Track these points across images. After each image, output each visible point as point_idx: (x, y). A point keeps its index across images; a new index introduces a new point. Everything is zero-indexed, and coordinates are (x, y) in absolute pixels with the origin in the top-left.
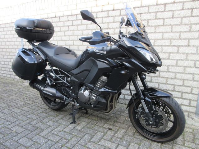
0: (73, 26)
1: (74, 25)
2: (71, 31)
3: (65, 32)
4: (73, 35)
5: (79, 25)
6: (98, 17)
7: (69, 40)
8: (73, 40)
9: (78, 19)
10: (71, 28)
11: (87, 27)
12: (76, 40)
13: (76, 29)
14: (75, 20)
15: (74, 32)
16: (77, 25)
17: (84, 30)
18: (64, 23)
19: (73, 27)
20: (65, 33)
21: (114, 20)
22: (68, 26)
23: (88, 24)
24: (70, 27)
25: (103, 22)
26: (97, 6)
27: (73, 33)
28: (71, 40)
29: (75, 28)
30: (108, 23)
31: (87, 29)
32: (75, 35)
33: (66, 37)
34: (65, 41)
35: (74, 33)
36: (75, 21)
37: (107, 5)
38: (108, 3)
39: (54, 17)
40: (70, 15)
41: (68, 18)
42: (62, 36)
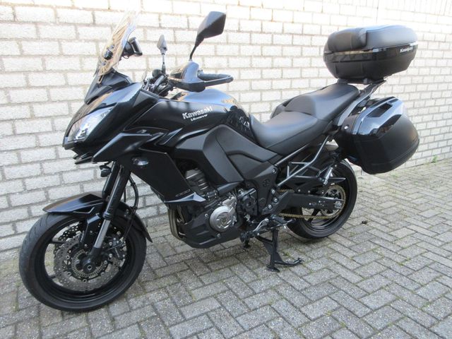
0: (175, 42)
1: (181, 43)
3: (150, 59)
6: (241, 30)
9: (190, 27)
11: (216, 48)
14: (183, 29)
15: (178, 59)
17: (207, 56)
18: (144, 30)
19: (178, 46)
21: (272, 41)
23: (218, 43)
25: (253, 42)
26: (239, 5)
27: (176, 61)
30: (262, 45)
31: (216, 56)
36: (182, 32)
37: (260, 8)
38: (262, 5)
39: (104, 10)
40: (166, 14)
41: (160, 20)
42: (136, 70)
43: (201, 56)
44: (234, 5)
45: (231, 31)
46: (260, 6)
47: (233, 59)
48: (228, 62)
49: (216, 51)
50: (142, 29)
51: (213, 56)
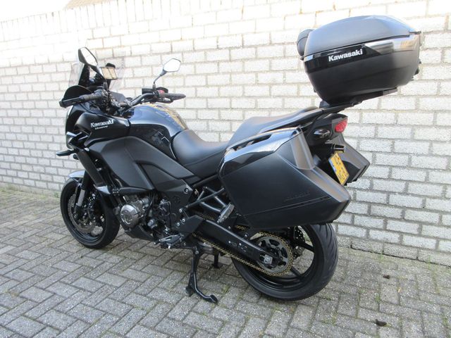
0: (230, 61)
1: (235, 61)
2: (224, 73)
3: (209, 77)
4: (230, 85)
5: (248, 59)
7: (219, 97)
8: (231, 97)
10: (225, 67)
11: (270, 63)
12: (239, 97)
13: (240, 70)
14: (238, 48)
15: (233, 76)
16: (244, 60)
17: (261, 72)
18: (205, 53)
19: (232, 64)
20: (207, 79)
22: (218, 62)
23: (273, 58)
24: (221, 64)
26: (301, 13)
27: (231, 79)
28: (225, 97)
29: (236, 66)
31: (271, 71)
32: (236, 85)
33: (210, 88)
34: (207, 98)
35: (233, 79)
36: (236, 50)
37: (331, 11)
38: (334, 7)
39: (178, 41)
40: (223, 36)
41: (217, 42)
42: (198, 86)
43: (254, 72)
44: (295, 14)
45: (289, 43)
46: (332, 8)
47: (291, 73)
48: (284, 77)
49: (270, 67)
50: (203, 52)
51: (267, 71)
